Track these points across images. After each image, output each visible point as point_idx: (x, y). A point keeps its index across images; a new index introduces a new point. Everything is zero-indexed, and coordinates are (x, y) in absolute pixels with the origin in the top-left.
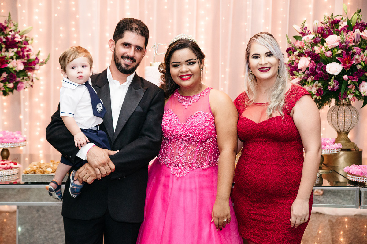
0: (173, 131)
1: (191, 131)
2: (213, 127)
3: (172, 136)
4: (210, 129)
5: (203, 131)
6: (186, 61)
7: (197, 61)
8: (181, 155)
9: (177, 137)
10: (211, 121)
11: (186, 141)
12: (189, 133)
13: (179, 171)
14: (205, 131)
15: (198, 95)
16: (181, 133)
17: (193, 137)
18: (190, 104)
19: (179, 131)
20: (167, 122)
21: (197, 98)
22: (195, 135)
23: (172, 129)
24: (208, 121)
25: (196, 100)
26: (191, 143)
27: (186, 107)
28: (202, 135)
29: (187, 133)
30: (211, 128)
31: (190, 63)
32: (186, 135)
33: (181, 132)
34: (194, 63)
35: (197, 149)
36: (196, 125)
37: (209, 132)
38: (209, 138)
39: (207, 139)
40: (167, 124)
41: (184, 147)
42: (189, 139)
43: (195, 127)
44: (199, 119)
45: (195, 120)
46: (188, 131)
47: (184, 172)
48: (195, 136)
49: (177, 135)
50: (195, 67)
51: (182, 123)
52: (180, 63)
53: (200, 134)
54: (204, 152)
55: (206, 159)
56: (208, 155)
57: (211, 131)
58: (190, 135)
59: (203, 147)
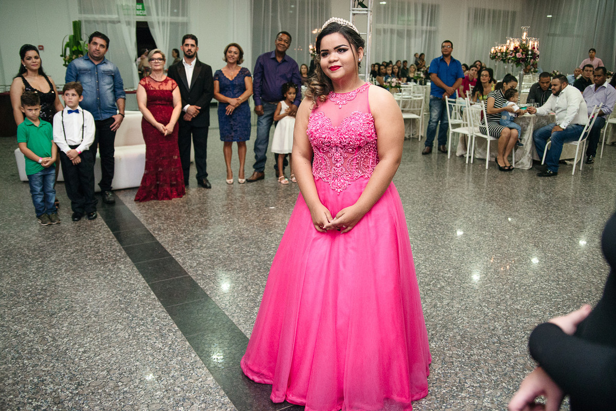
0: (325, 138)
1: (347, 136)
2: (373, 131)
3: (324, 144)
4: (369, 133)
5: (361, 136)
6: (335, 48)
7: (349, 48)
8: (338, 166)
9: (330, 145)
10: (370, 124)
11: (342, 148)
12: (344, 139)
13: (339, 185)
14: (364, 136)
15: (355, 91)
16: (335, 140)
17: (349, 143)
18: (344, 102)
19: (332, 137)
20: (318, 128)
21: (353, 95)
22: (351, 141)
23: (324, 136)
24: (367, 123)
25: (352, 98)
26: (347, 150)
27: (340, 106)
28: (360, 141)
29: (342, 139)
30: (370, 131)
31: (340, 50)
32: (341, 142)
33: (335, 139)
34: (345, 50)
35: (355, 157)
36: (353, 129)
37: (368, 137)
38: (367, 143)
39: (367, 144)
40: (317, 130)
41: (341, 155)
42: (344, 146)
43: (351, 132)
44: (356, 122)
45: (352, 123)
46: (342, 137)
47: (345, 185)
48: (351, 143)
49: (330, 142)
50: (347, 56)
51: (336, 127)
52: (328, 50)
53: (357, 140)
54: (364, 159)
55: (368, 166)
56: (369, 162)
57: (371, 135)
58: (345, 142)
59: (362, 153)
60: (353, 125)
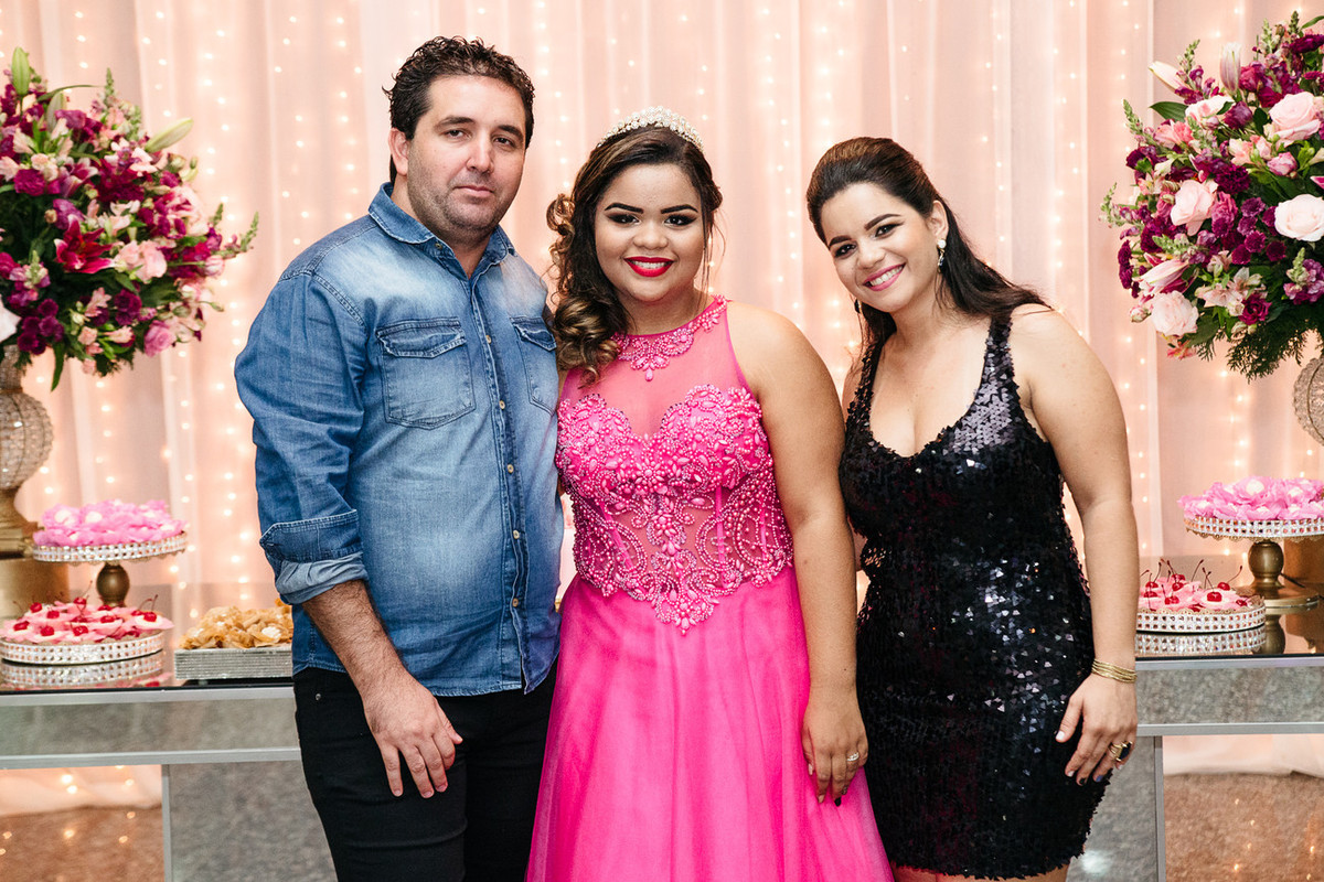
0: (616, 470)
1: (684, 460)
2: (758, 438)
3: (614, 490)
4: (747, 447)
5: (725, 455)
6: (664, 211)
8: (672, 551)
9: (634, 490)
10: (747, 418)
11: (673, 499)
14: (733, 456)
15: (686, 326)
16: (649, 472)
17: (693, 481)
18: (660, 360)
19: (638, 466)
20: (592, 441)
21: (684, 338)
22: (699, 473)
23: (612, 464)
24: (739, 416)
25: (682, 348)
26: (690, 501)
27: (650, 374)
28: (722, 470)
29: (670, 467)
30: (749, 440)
32: (666, 477)
33: (649, 470)
34: (687, 221)
35: (718, 520)
36: (699, 437)
37: (746, 457)
38: (745, 477)
39: (743, 481)
40: (591, 447)
41: (672, 519)
42: (679, 489)
43: (695, 445)
44: (707, 415)
45: (693, 420)
46: (670, 462)
48: (698, 478)
49: (632, 480)
50: (689, 236)
51: (646, 436)
52: (640, 210)
53: (715, 468)
54: (744, 526)
55: (757, 547)
56: (759, 534)
57: (753, 451)
58: (681, 476)
59: (733, 507)
60: (698, 424)
